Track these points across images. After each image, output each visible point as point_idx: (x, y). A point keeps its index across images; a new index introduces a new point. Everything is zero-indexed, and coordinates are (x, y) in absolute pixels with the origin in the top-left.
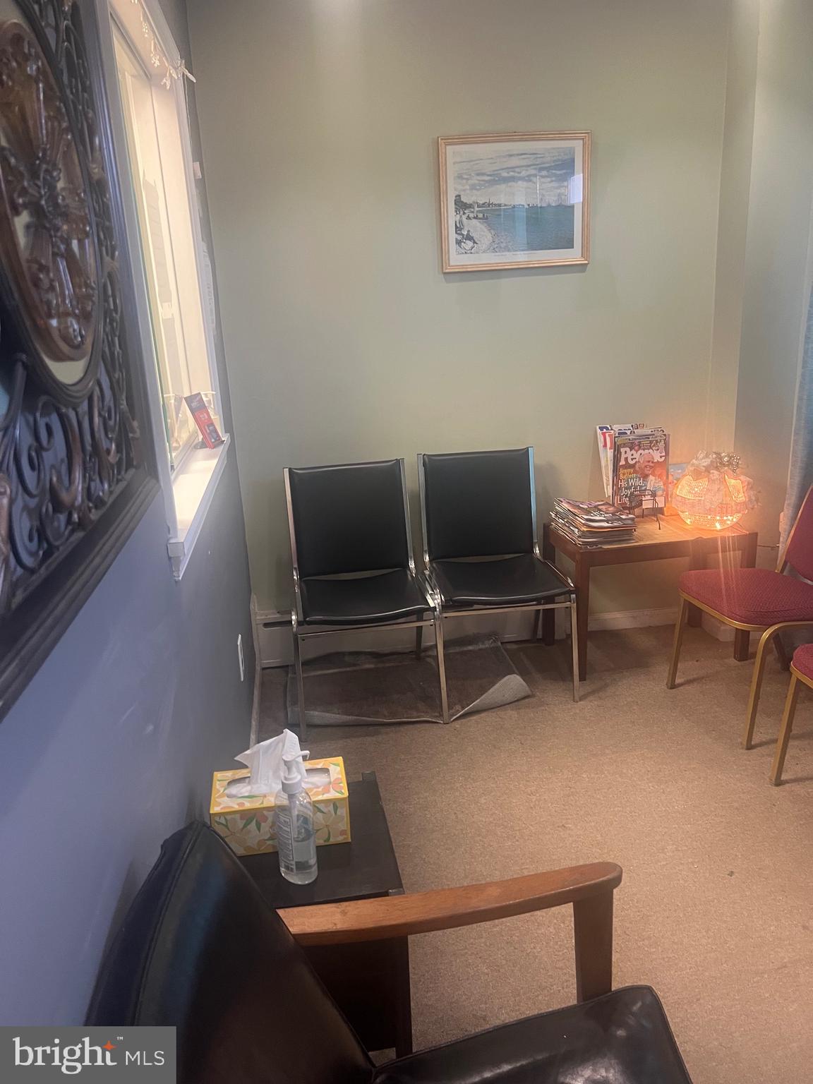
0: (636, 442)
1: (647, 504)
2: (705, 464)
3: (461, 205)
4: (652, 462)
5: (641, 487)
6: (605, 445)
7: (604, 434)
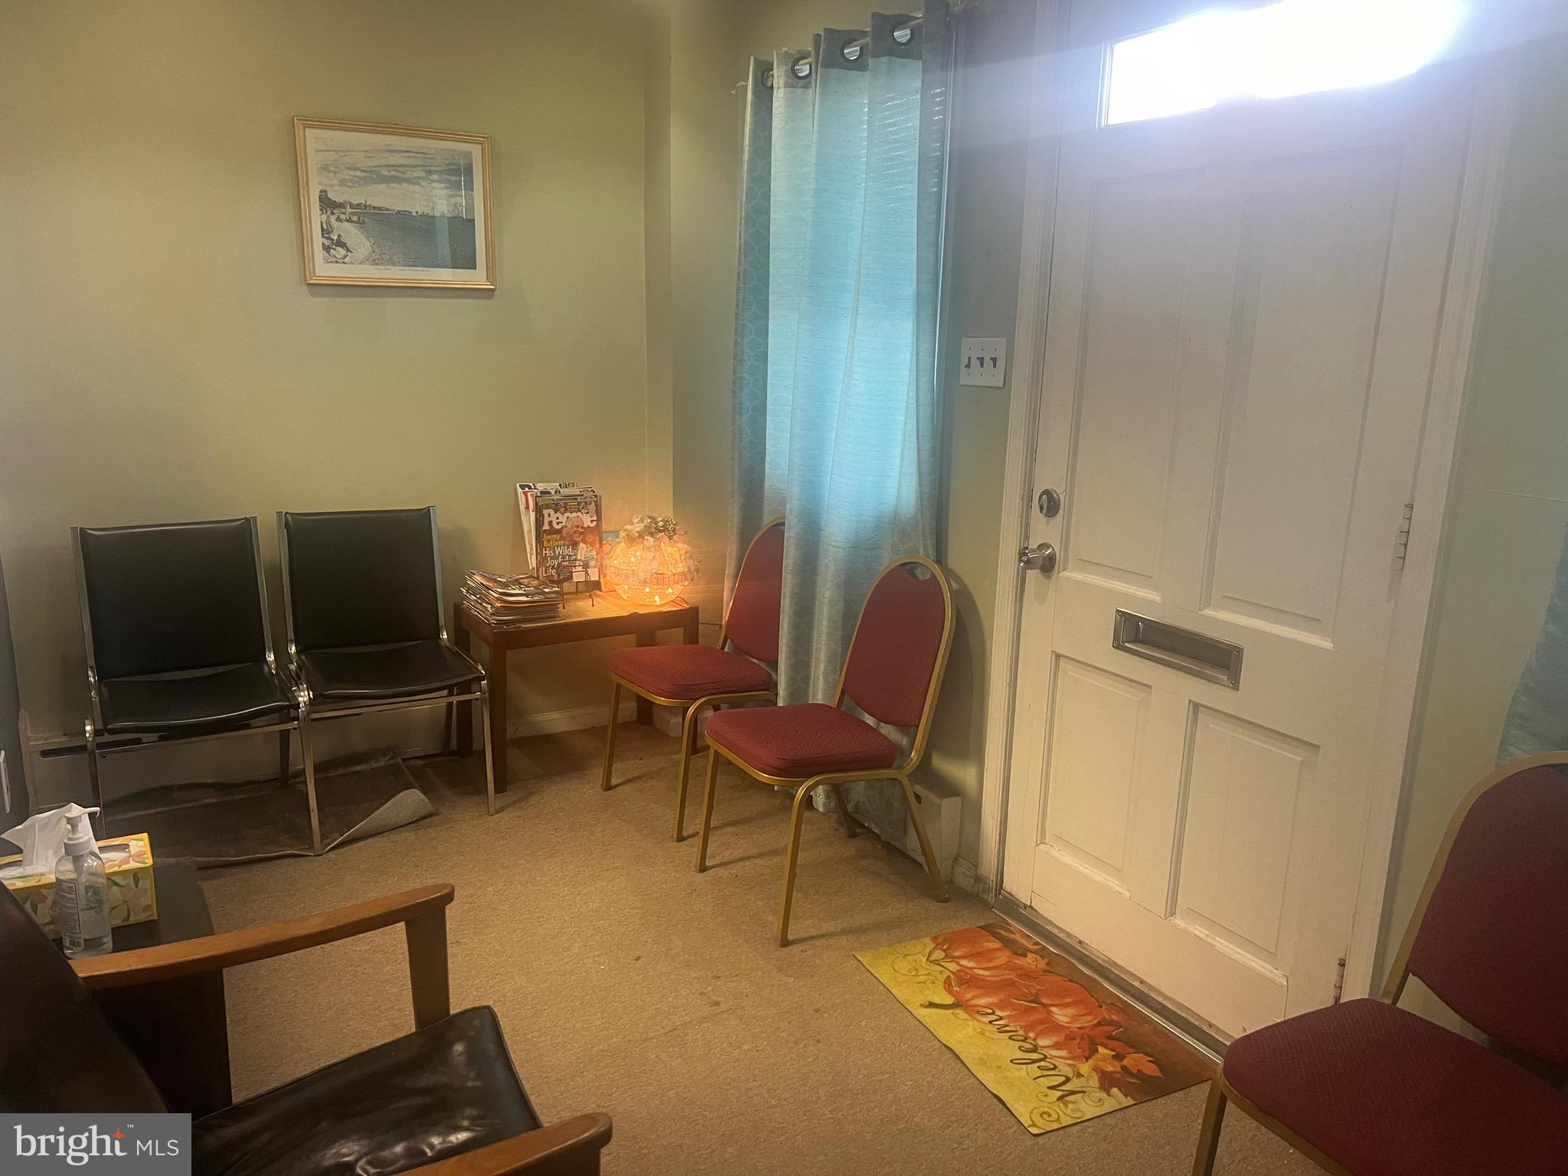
0: (561, 503)
1: (578, 577)
2: (638, 529)
3: (328, 204)
4: (582, 528)
5: (570, 556)
6: (527, 507)
7: (525, 494)
